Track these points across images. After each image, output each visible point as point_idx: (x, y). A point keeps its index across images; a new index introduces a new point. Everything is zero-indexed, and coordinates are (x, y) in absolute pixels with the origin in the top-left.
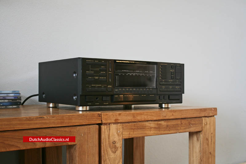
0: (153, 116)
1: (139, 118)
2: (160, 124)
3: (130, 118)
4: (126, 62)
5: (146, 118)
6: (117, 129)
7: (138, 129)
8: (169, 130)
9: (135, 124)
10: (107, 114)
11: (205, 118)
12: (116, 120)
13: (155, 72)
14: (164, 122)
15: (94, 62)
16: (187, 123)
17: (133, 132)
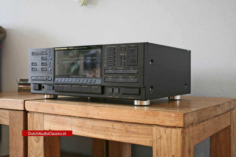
1: (57, 111)
7: (58, 123)
8: (95, 133)
12: (36, 109)
17: (54, 126)
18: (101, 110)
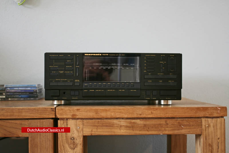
0: (123, 113)
1: (103, 115)
2: (134, 123)
3: (91, 114)
4: (96, 55)
5: (113, 115)
6: (76, 125)
7: (103, 126)
8: (148, 130)
9: (100, 120)
10: (62, 109)
11: (206, 119)
12: (73, 115)
13: (136, 64)
14: (140, 121)
15: (59, 56)
16: (176, 123)
17: (97, 130)
18: (155, 110)
